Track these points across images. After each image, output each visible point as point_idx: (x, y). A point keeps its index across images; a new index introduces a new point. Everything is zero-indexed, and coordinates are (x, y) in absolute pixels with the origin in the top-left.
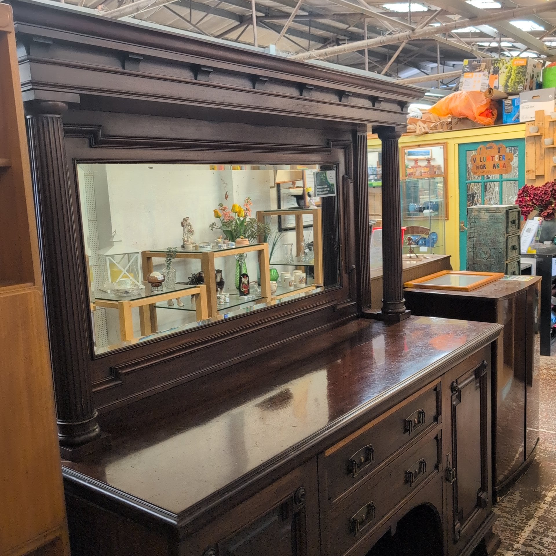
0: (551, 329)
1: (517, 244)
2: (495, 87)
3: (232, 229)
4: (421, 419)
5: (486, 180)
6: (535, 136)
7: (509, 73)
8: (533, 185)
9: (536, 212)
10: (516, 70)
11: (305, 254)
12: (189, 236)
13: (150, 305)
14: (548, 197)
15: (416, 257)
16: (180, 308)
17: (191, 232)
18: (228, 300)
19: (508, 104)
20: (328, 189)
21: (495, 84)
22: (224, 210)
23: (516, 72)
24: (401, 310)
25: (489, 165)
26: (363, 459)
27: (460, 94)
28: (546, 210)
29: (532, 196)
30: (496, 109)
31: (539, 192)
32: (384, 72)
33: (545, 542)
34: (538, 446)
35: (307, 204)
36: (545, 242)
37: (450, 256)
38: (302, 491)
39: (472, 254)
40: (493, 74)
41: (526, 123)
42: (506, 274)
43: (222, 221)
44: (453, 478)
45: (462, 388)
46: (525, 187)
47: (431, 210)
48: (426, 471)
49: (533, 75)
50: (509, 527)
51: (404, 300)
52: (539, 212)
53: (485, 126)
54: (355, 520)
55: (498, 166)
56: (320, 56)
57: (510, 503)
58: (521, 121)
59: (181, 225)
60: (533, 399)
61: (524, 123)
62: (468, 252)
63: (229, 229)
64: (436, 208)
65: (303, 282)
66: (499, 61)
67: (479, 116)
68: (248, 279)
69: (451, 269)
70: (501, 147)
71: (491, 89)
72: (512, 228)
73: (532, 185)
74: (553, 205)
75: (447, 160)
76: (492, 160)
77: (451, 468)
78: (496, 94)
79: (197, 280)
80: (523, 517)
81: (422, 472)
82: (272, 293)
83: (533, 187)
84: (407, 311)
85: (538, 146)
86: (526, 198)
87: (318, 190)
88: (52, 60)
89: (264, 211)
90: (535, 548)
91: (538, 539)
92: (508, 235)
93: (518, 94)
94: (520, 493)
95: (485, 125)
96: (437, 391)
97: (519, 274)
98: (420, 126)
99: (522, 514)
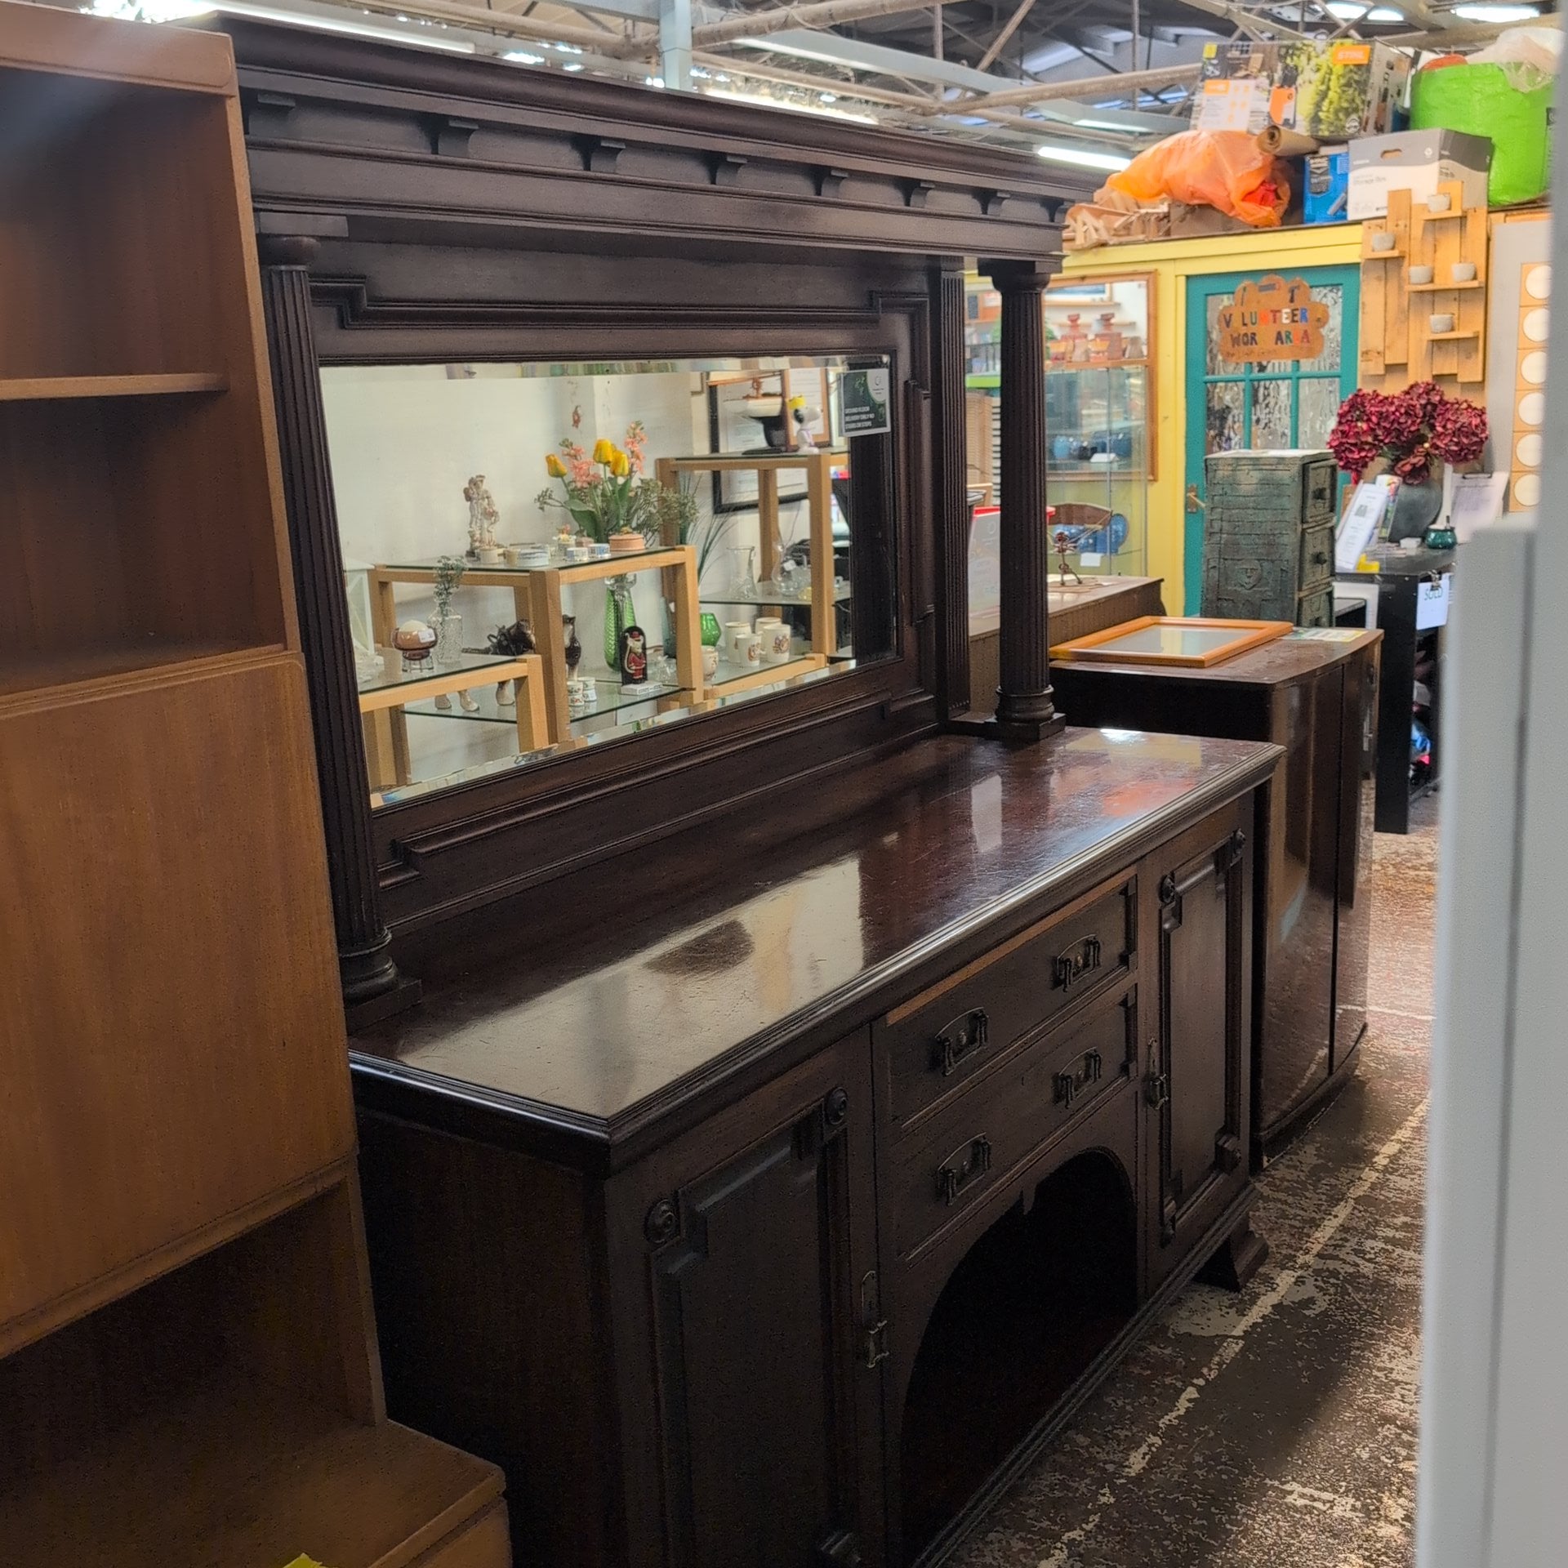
0: (1412, 767)
1: (1325, 549)
2: (1286, 122)
3: (595, 506)
4: (1091, 958)
5: (1256, 374)
6: (1386, 259)
7: (1323, 83)
8: (1379, 392)
9: (1382, 462)
10: (1343, 76)
11: (786, 574)
12: (486, 526)
13: (390, 708)
14: (1413, 423)
15: (1076, 583)
16: (468, 715)
17: (491, 515)
18: (592, 694)
19: (1318, 168)
20: (872, 416)
21: (1287, 114)
22: (575, 457)
23: (1343, 81)
24: (1044, 713)
25: (1266, 334)
26: (965, 1038)
27: (1194, 138)
28: (1409, 457)
29: (1374, 419)
30: (1289, 181)
31: (1393, 409)
32: (985, 62)
33: (1368, 1249)
34: (1362, 1045)
35: (793, 442)
36: (1405, 542)
37: (1162, 580)
38: (840, 1096)
39: (1216, 574)
40: (1282, 86)
41: (1365, 223)
42: (1298, 624)
43: (566, 485)
44: (1162, 1096)
45: (1185, 891)
46: (1357, 395)
47: (1113, 456)
48: (1100, 1076)
49: (1386, 90)
50: (1287, 1221)
51: (1050, 689)
52: (1390, 463)
53: (1256, 229)
54: (946, 1172)
55: (1288, 337)
56: (813, 21)
57: (1292, 1171)
58: (1351, 216)
59: (463, 496)
60: (1353, 936)
61: (1358, 222)
62: (1204, 568)
63: (590, 507)
64: (1124, 449)
65: (783, 649)
66: (1298, 49)
67: (1244, 200)
68: (642, 642)
69: (1164, 614)
70: (1298, 287)
71: (1275, 127)
72: (1316, 509)
73: (1375, 391)
74: (1427, 445)
75: (1156, 318)
76: (1275, 321)
77: (1157, 1074)
78: (1289, 141)
79: (513, 643)
80: (1320, 1200)
81: (1093, 1078)
82: (708, 676)
83: (1378, 395)
84: (1056, 716)
85: (1393, 284)
86: (1359, 424)
87: (848, 419)
88: (292, 142)
89: (678, 459)
90: (1345, 1262)
91: (1352, 1243)
92: (1305, 526)
93: (1343, 142)
94: (1317, 1149)
95: (1256, 227)
96: (1128, 896)
97: (1330, 626)
98: (1085, 224)
99: (1318, 1194)
